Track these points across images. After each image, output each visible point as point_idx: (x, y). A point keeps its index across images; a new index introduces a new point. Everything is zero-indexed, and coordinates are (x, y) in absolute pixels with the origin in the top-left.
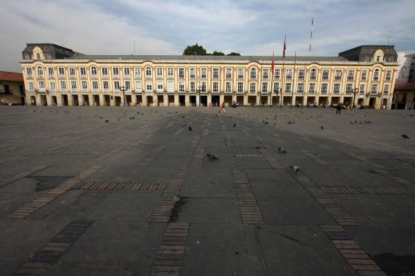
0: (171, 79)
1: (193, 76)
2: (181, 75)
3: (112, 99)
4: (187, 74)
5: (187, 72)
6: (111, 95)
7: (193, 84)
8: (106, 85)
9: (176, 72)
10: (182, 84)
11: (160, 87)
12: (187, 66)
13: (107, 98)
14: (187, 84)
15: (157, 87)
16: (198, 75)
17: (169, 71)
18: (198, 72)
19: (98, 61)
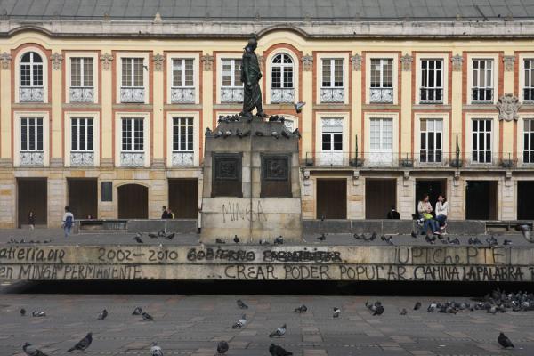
0: (385, 106)
1: (482, 94)
2: (431, 91)
3: (108, 197)
4: (456, 86)
5: (457, 76)
6: (104, 177)
7: (482, 126)
8: (83, 134)
9: (407, 75)
10: (432, 128)
11: (332, 141)
12: (458, 48)
13: (83, 192)
14: (457, 129)
15: (319, 142)
16: (508, 88)
17: (375, 73)
18: (509, 76)
19: (56, 28)
